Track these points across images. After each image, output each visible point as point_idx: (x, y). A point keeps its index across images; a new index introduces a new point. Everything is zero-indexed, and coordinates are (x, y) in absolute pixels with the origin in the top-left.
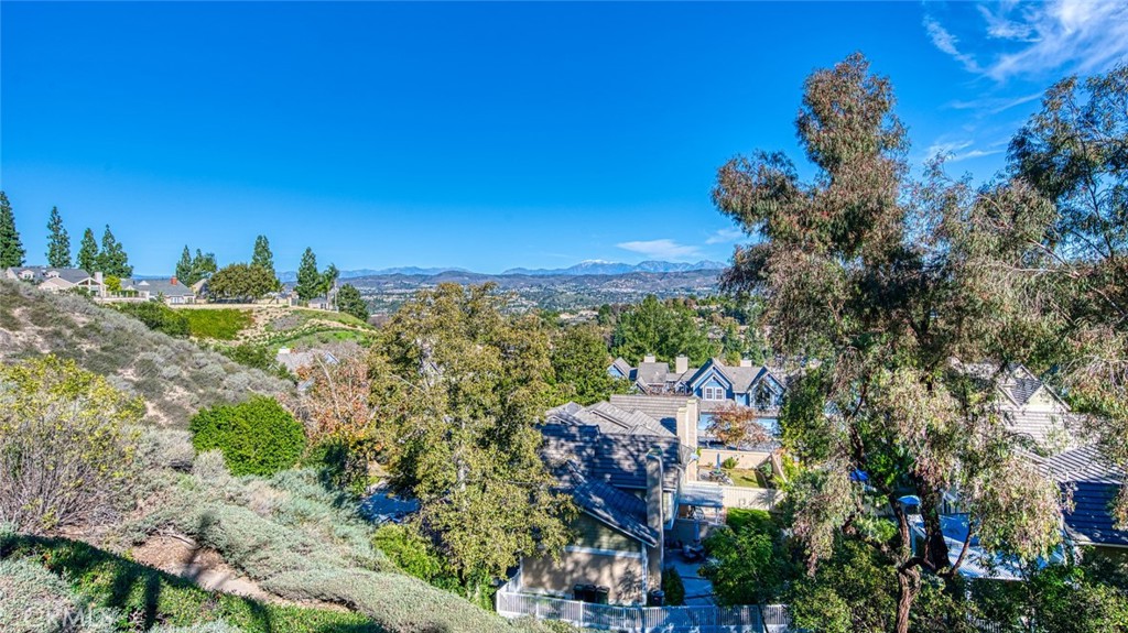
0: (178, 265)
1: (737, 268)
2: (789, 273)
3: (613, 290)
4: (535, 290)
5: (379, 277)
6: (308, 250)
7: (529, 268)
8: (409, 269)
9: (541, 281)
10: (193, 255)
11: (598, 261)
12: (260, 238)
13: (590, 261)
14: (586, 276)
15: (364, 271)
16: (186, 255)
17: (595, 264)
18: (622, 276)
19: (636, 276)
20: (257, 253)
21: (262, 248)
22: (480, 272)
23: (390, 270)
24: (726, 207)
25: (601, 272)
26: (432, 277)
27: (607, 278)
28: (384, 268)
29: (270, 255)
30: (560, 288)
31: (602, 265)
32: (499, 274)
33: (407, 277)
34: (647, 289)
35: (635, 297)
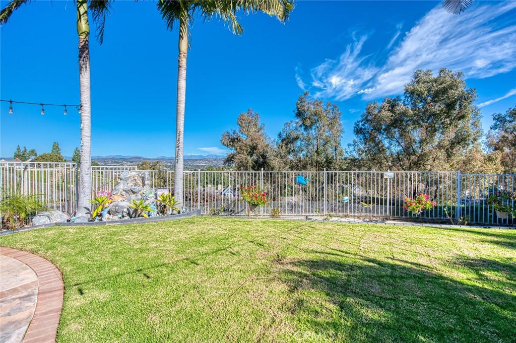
0: (15, 153)
2: (239, 159)
3: (198, 164)
4: (169, 164)
5: (105, 159)
6: (77, 148)
7: (166, 156)
8: (118, 156)
9: (171, 161)
10: (22, 149)
11: (193, 154)
13: (190, 154)
14: (188, 159)
15: (98, 156)
16: (19, 149)
17: (191, 155)
18: (201, 160)
19: (206, 160)
20: (54, 149)
21: (56, 147)
22: (148, 157)
23: (110, 156)
24: (224, 144)
25: (194, 158)
26: (127, 159)
27: (196, 160)
28: (107, 155)
31: (194, 156)
32: (155, 158)
33: (117, 159)
34: (210, 164)
35: (205, 167)
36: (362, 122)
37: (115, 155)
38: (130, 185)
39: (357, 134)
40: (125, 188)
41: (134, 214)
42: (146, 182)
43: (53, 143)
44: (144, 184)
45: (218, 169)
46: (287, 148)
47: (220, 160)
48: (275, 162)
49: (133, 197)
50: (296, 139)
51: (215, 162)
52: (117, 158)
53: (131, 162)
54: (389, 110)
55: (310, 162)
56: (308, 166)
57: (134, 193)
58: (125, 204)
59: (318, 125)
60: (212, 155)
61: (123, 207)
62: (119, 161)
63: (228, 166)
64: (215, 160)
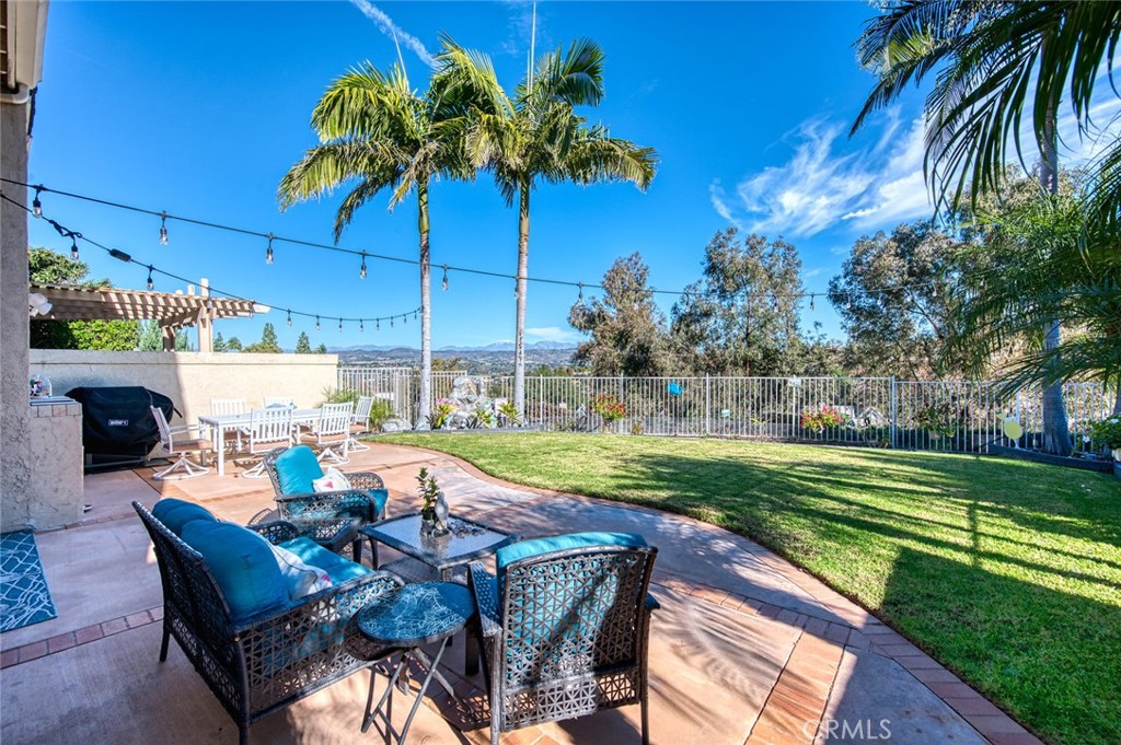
1: (580, 351)
2: (598, 355)
5: (346, 352)
6: (303, 334)
7: (457, 346)
8: (369, 346)
9: (466, 355)
12: (267, 325)
19: (535, 352)
20: (266, 336)
21: (269, 332)
23: (354, 347)
24: (573, 324)
26: (386, 352)
28: (349, 346)
29: (275, 337)
30: (481, 360)
33: (367, 353)
34: (542, 361)
35: (533, 367)
36: (845, 277)
37: (362, 344)
38: (464, 394)
39: (835, 302)
40: (460, 397)
41: (473, 424)
42: (482, 390)
43: (264, 326)
44: (479, 393)
45: (560, 372)
46: (687, 333)
47: (562, 351)
48: (666, 360)
49: (468, 406)
50: (707, 314)
51: (553, 357)
52: (367, 350)
53: (392, 358)
54: (896, 255)
55: (732, 359)
56: (728, 366)
57: (469, 402)
58: (465, 413)
59: (749, 289)
60: (546, 343)
61: (462, 417)
62: (371, 357)
63: (580, 365)
64: (553, 351)
